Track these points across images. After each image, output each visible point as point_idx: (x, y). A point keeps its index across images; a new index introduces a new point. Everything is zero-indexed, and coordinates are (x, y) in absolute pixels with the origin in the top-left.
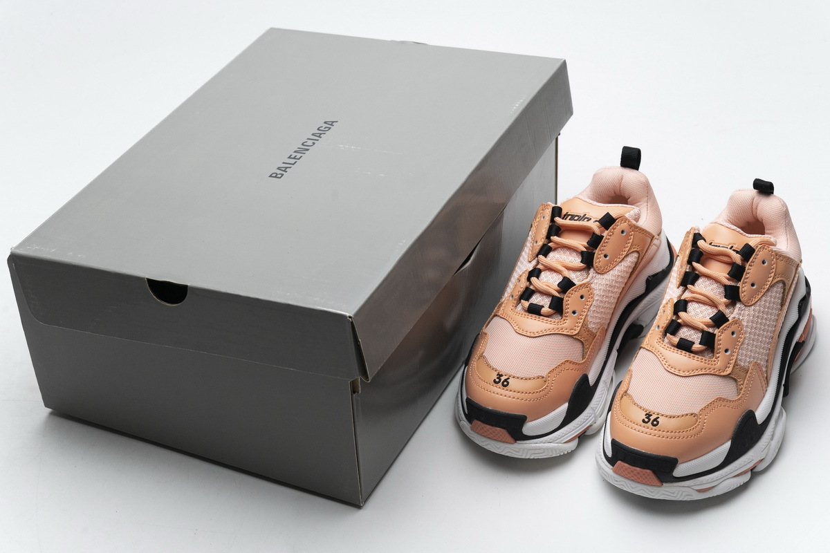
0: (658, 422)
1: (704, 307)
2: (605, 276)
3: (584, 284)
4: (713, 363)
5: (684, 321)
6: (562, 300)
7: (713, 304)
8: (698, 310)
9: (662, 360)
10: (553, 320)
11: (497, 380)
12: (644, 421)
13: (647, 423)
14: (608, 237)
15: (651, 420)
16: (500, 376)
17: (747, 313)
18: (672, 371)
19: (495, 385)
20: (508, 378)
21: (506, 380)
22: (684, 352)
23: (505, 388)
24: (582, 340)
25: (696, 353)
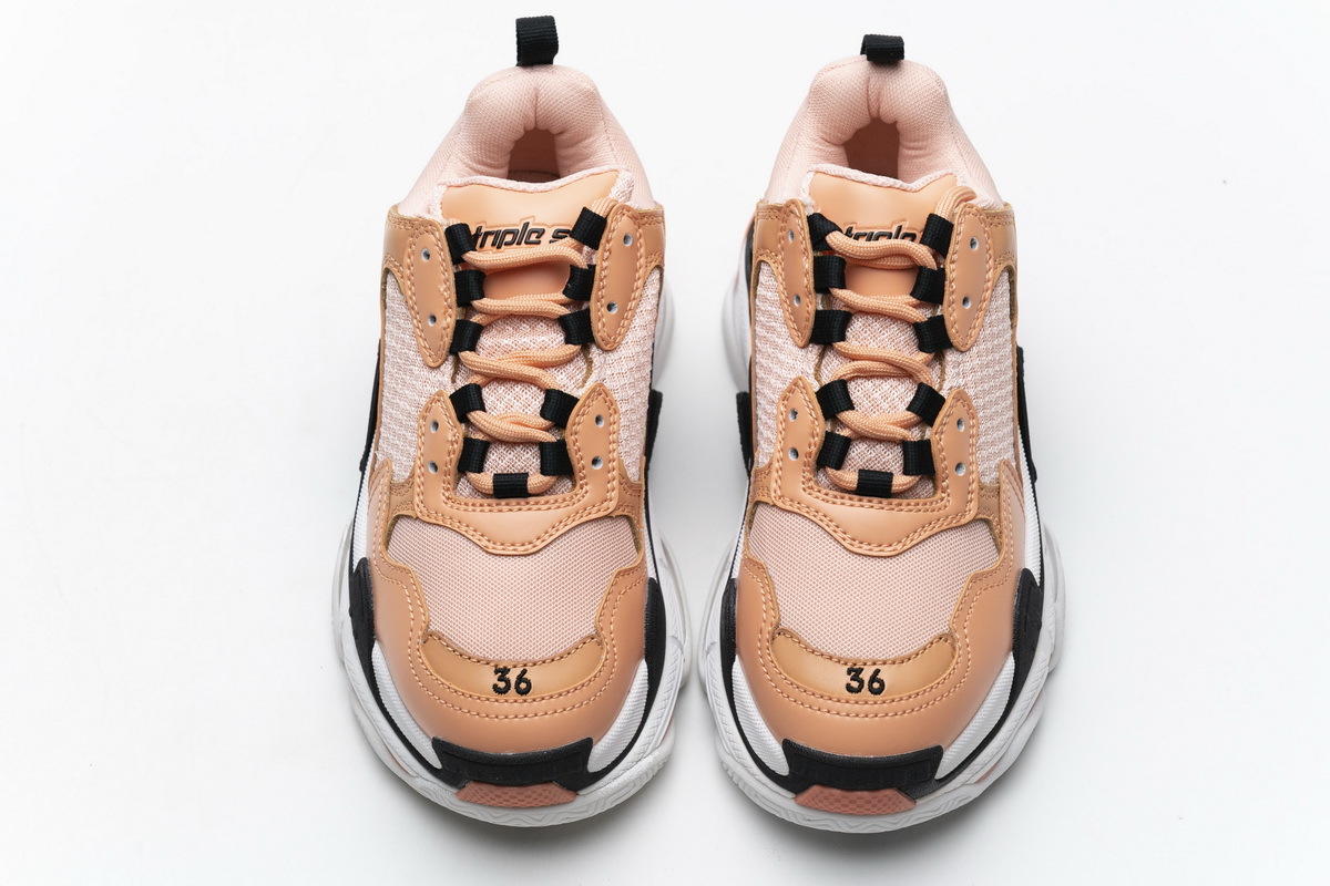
0: (882, 683)
1: (887, 385)
2: (623, 352)
3: (593, 390)
4: (941, 504)
5: (855, 432)
6: (562, 445)
7: (902, 372)
8: (876, 395)
9: (835, 532)
10: (559, 497)
11: (502, 685)
12: (849, 688)
13: (858, 690)
14: (605, 264)
15: (864, 681)
16: (502, 672)
17: (968, 366)
18: (865, 549)
19: (502, 697)
20: (524, 672)
21: (520, 679)
22: (876, 500)
23: (529, 697)
24: (625, 513)
25: (901, 494)
